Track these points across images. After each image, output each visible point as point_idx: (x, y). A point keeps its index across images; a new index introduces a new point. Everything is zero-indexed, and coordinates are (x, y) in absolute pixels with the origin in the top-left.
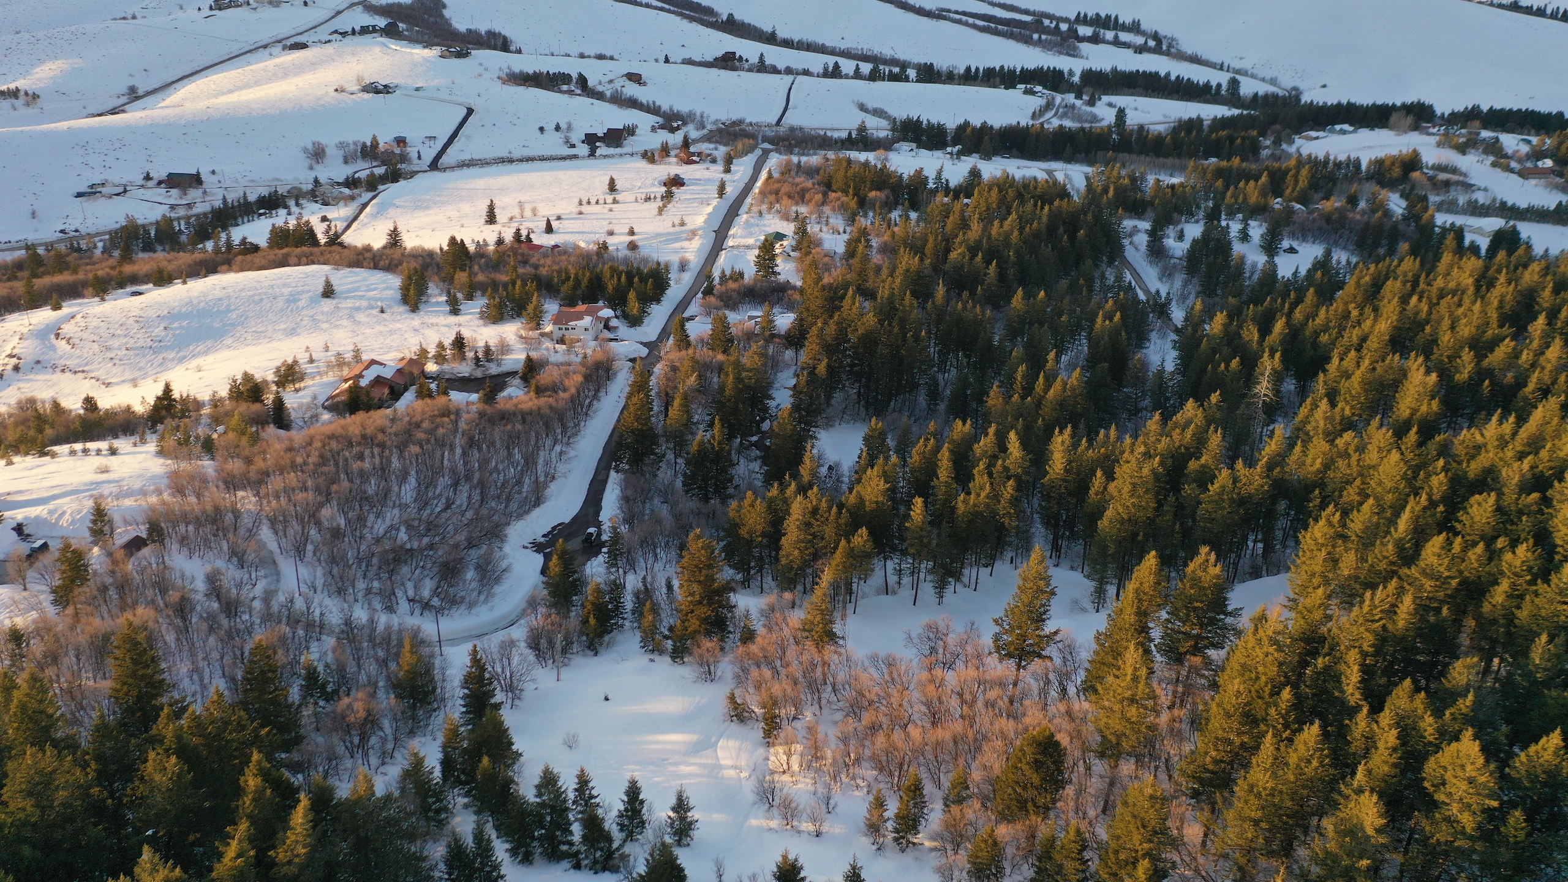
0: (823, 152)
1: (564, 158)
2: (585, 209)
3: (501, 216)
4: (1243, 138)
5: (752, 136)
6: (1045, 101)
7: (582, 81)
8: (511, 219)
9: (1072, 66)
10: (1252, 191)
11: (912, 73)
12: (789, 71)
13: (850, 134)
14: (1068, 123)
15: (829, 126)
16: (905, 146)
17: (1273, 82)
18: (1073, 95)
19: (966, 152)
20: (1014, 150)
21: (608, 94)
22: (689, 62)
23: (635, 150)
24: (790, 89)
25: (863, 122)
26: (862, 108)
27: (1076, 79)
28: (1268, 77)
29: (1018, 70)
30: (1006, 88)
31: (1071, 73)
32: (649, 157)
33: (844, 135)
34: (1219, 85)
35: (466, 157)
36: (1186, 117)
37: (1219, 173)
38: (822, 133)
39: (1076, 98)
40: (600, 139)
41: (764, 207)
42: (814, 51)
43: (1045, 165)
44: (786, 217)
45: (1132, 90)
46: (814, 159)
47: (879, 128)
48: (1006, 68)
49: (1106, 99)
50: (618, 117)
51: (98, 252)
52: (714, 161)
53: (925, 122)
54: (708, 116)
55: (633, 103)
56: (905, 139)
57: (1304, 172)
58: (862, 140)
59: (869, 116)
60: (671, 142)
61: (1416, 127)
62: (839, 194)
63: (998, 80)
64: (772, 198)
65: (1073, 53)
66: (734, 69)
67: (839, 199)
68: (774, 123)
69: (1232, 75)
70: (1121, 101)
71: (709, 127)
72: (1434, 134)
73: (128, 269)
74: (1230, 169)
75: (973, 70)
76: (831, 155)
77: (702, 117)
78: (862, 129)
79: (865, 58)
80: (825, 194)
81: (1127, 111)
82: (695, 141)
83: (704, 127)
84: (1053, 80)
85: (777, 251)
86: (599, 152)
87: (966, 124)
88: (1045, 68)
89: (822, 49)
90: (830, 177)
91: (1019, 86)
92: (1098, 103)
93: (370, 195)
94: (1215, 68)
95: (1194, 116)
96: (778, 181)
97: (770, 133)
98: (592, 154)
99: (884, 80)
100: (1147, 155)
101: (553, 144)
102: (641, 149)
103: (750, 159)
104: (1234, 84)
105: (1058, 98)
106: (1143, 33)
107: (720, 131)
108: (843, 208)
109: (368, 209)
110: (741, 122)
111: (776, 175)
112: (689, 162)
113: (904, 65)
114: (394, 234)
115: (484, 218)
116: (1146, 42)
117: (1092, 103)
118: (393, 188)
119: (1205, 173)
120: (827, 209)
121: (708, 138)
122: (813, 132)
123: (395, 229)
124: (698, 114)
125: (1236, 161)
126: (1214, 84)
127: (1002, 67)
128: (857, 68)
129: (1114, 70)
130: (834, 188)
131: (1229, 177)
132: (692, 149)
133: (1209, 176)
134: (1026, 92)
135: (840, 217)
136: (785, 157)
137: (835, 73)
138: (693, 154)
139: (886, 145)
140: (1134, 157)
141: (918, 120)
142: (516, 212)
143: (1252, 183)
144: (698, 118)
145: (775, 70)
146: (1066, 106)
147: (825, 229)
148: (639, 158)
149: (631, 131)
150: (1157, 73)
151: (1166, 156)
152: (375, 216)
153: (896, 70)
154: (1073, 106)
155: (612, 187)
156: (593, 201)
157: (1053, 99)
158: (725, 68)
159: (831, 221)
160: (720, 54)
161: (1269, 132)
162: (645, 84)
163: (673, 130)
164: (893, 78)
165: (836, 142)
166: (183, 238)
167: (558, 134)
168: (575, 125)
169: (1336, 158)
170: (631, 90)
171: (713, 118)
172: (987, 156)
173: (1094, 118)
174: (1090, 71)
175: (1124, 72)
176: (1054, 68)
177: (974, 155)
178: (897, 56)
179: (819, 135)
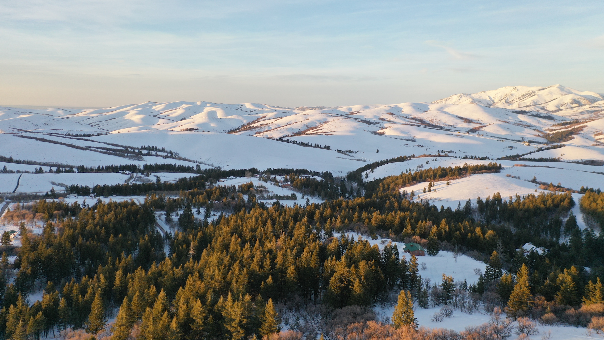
0: (34, 201)
4: (199, 183)
6: (130, 176)
9: (140, 164)
10: (201, 198)
11: (75, 170)
12: (18, 172)
13: (47, 193)
14: (138, 183)
15: (39, 191)
16: (72, 196)
17: (212, 165)
18: (141, 173)
19: (98, 195)
20: (117, 193)
24: (19, 179)
25: (53, 188)
26: (53, 183)
27: (142, 168)
28: (210, 164)
29: (119, 166)
30: (114, 173)
31: (139, 166)
33: (45, 194)
34: (193, 167)
36: (181, 178)
37: (191, 194)
38: (35, 194)
39: (142, 174)
41: (6, 223)
42: (31, 164)
43: (130, 197)
44: (16, 225)
45: (162, 171)
46: (31, 203)
47: (59, 190)
48: (114, 166)
49: (153, 174)
53: (80, 186)
56: (72, 193)
57: (217, 191)
58: (53, 195)
59: (56, 186)
61: (252, 176)
62: (41, 214)
63: (111, 170)
64: (10, 218)
65: (141, 159)
67: (41, 215)
68: (12, 192)
69: (197, 164)
70: (158, 174)
72: (258, 177)
74: (194, 192)
75: (101, 167)
76: (38, 201)
78: (52, 191)
79: (54, 166)
80: (34, 215)
81: (160, 177)
84: (133, 169)
85: (12, 237)
87: (98, 185)
88: (129, 165)
89: (35, 163)
90: (37, 208)
91: (119, 172)
92: (150, 176)
94: (192, 162)
95: (184, 177)
96: (13, 212)
97: (9, 196)
99: (63, 173)
100: (167, 190)
104: (198, 166)
105: (135, 175)
106: (166, 152)
108: (42, 218)
111: (11, 210)
113: (72, 167)
116: (167, 155)
117: (148, 175)
119: (186, 194)
120: (35, 220)
122: (31, 194)
125: (196, 190)
126: (191, 167)
127: (112, 165)
128: (51, 169)
129: (156, 164)
130: (39, 212)
131: (193, 195)
133: (187, 195)
134: (122, 173)
135: (42, 222)
136: (16, 204)
137: (40, 171)
139: (64, 196)
140: (162, 192)
141: (77, 186)
143: (200, 196)
145: (12, 172)
146: (138, 177)
147: (34, 227)
150: (171, 165)
151: (173, 190)
153: (68, 169)
154: (141, 177)
157: (133, 175)
159: (37, 224)
161: (209, 180)
164: (66, 172)
165: (41, 196)
169: (228, 186)
172: (106, 196)
173: (149, 181)
174: (146, 165)
175: (159, 165)
176: (133, 165)
177: (101, 196)
178: (69, 164)
179: (33, 195)
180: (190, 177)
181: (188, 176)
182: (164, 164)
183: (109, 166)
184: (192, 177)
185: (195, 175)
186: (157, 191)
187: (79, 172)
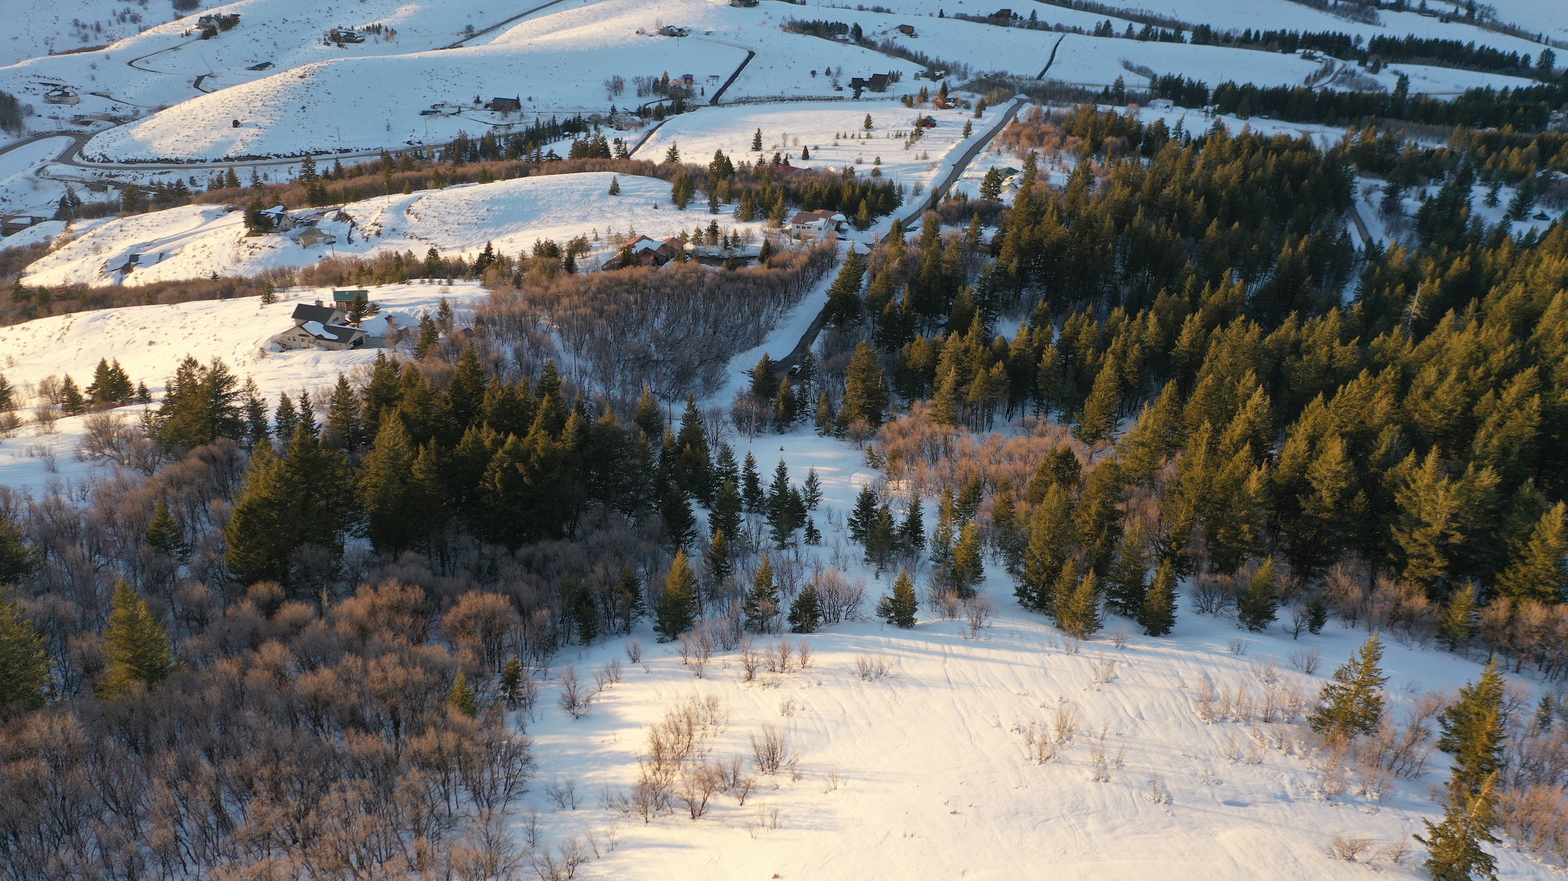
0: (1075, 104)
1: (831, 99)
2: (841, 142)
3: (766, 145)
4: (1526, 109)
5: (1010, 87)
6: (1323, 65)
7: (857, 31)
8: (775, 147)
9: (1363, 33)
10: (1515, 157)
11: (1187, 35)
12: (1059, 28)
13: (1107, 88)
14: (1341, 89)
15: (1090, 82)
16: (1161, 103)
18: (1356, 62)
19: (1224, 110)
20: (1275, 112)
21: (880, 44)
22: (964, 17)
23: (896, 94)
24: (1057, 45)
25: (1122, 77)
26: (1127, 66)
27: (1365, 45)
29: (1301, 35)
30: (1284, 52)
31: (1359, 39)
32: (908, 101)
33: (1101, 90)
35: (743, 94)
36: (1474, 87)
37: (1488, 140)
38: (1080, 87)
39: (1360, 64)
40: (864, 83)
42: (1090, 11)
43: (1303, 127)
46: (1065, 110)
47: (1137, 83)
48: (1288, 32)
49: (1392, 66)
50: (883, 64)
51: (436, 160)
52: (968, 107)
53: (1186, 80)
54: (972, 68)
55: (902, 53)
56: (1163, 96)
58: (1117, 94)
59: (1132, 74)
60: (930, 90)
63: (1276, 43)
65: (1370, 19)
66: (1004, 25)
68: (1036, 76)
69: (1547, 47)
70: (1406, 69)
71: (971, 77)
73: (460, 170)
74: (1500, 136)
75: (1253, 34)
77: (966, 68)
78: (1119, 84)
79: (1140, 19)
80: (1063, 139)
81: (1410, 79)
82: (954, 89)
83: (965, 77)
84: (1338, 46)
86: (863, 95)
87: (1229, 83)
88: (1331, 33)
89: (1100, 10)
90: (1072, 124)
91: (1298, 51)
92: (1382, 71)
93: (657, 123)
94: (1531, 40)
95: (1484, 86)
96: (1025, 125)
97: (1028, 85)
98: (857, 97)
99: (1155, 39)
100: (1416, 121)
101: (823, 86)
102: (902, 94)
103: (1004, 108)
104: (1548, 56)
105: (1339, 64)
107: (980, 81)
108: (1078, 150)
109: (654, 135)
110: (1003, 74)
111: (1023, 121)
112: (944, 107)
113: (1180, 27)
114: (673, 154)
115: (751, 145)
116: (1457, 11)
117: (1375, 70)
118: (677, 118)
119: (1471, 140)
120: (1062, 151)
121: (967, 88)
122: (1073, 87)
123: (674, 147)
124: (962, 65)
125: (1508, 129)
126: (1521, 55)
127: (1283, 32)
128: (1130, 28)
129: (1410, 38)
130: (1073, 133)
131: (1493, 144)
132: (949, 96)
133: (1474, 143)
134: (1305, 57)
136: (1035, 107)
137: (1104, 31)
138: (949, 100)
139: (1143, 101)
140: (1402, 123)
141: (1179, 78)
142: (780, 142)
143: (1516, 150)
144: (962, 69)
145: (1045, 27)
146: (1346, 72)
147: (1056, 168)
148: (898, 103)
149: (895, 77)
150: (1459, 43)
151: (1437, 124)
152: (659, 141)
153: (1171, 31)
154: (1354, 73)
155: (868, 124)
156: (849, 135)
157: (1333, 64)
158: (996, 24)
160: (995, 11)
162: (916, 36)
163: (935, 79)
164: (1166, 38)
165: (1091, 96)
166: (502, 153)
167: (829, 78)
168: (844, 70)
170: (903, 41)
171: (976, 70)
172: (1244, 115)
173: (1374, 85)
174: (1381, 37)
175: (1421, 41)
176: (1341, 34)
177: (1231, 114)
178: (1176, 19)
179: (1077, 89)
180: (1506, 89)
181: (1498, 82)
182: (1437, 40)
183: (1275, 32)
184: (1512, 88)
185: (1524, 83)
186: (1387, 120)
187: (1195, 41)
